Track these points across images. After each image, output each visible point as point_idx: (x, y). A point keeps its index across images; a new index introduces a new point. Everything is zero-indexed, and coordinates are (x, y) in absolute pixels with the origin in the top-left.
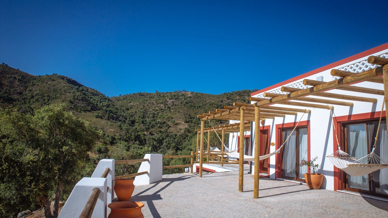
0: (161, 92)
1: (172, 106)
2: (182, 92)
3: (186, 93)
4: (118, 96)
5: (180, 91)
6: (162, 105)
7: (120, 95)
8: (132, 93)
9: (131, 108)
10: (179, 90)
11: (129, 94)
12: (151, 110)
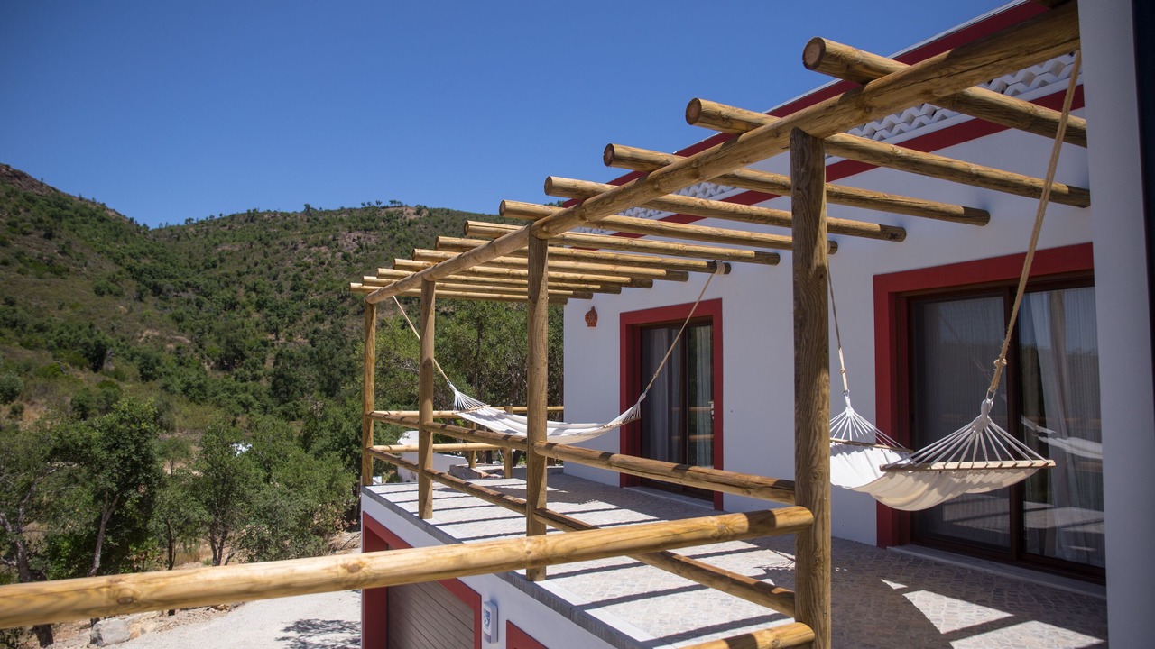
0: (324, 210)
1: (357, 252)
2: (387, 207)
3: (400, 209)
4: (182, 223)
5: (382, 205)
6: (324, 249)
7: (187, 220)
8: (227, 213)
9: (222, 261)
10: (378, 203)
11: (217, 217)
12: (288, 264)
